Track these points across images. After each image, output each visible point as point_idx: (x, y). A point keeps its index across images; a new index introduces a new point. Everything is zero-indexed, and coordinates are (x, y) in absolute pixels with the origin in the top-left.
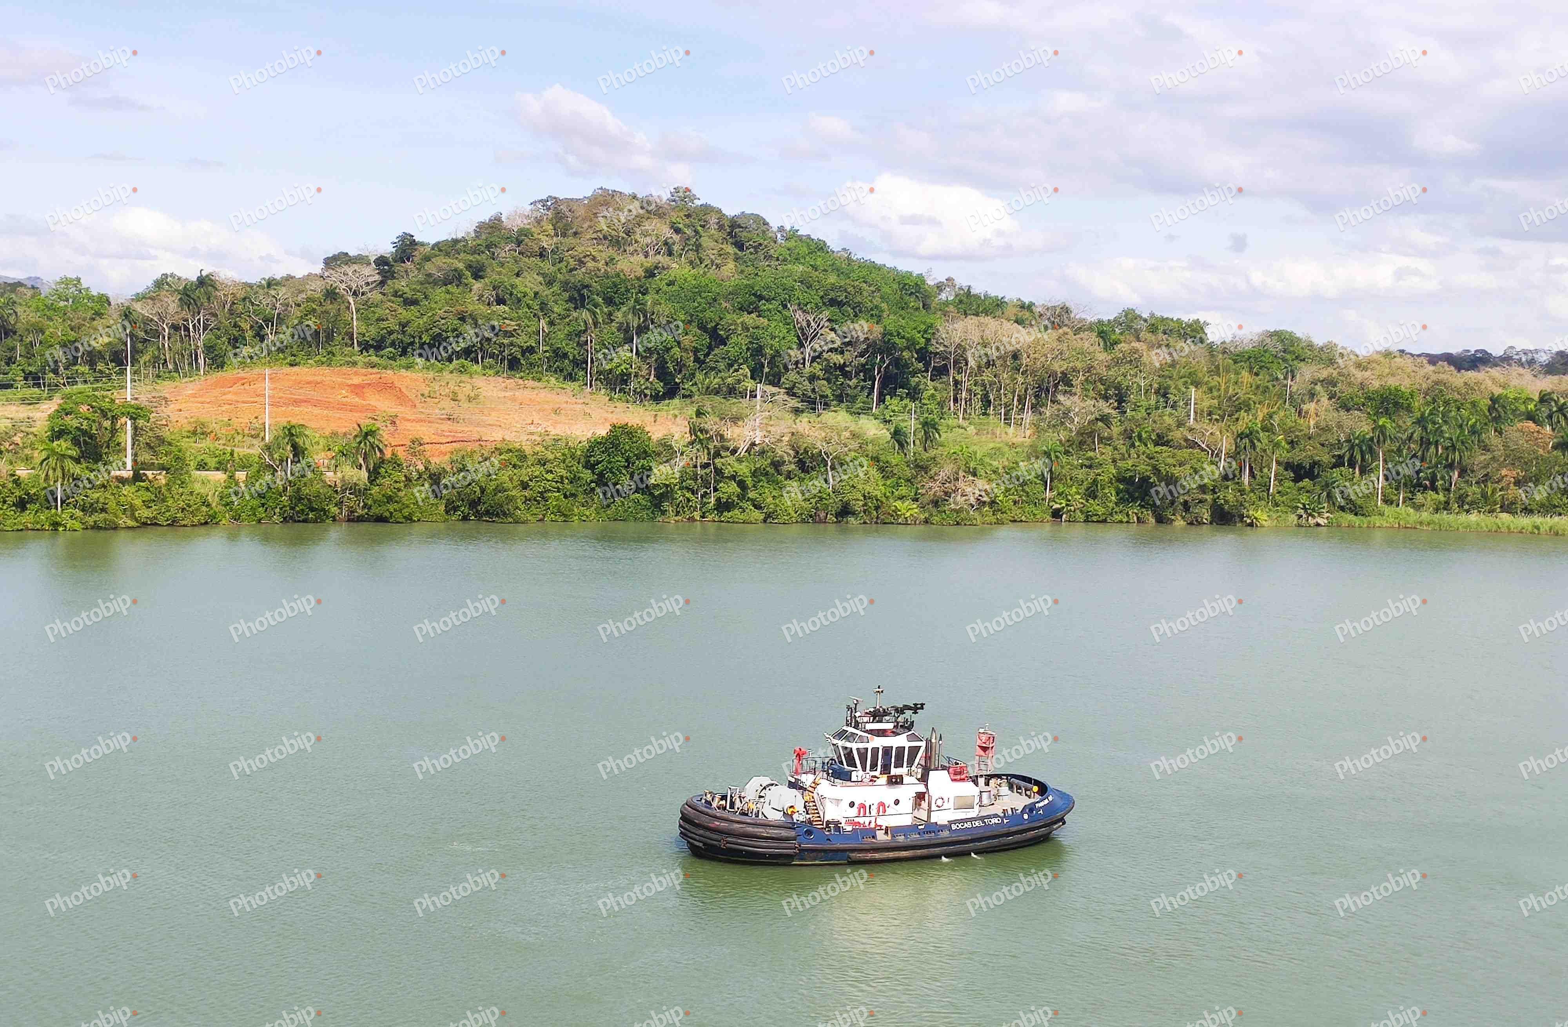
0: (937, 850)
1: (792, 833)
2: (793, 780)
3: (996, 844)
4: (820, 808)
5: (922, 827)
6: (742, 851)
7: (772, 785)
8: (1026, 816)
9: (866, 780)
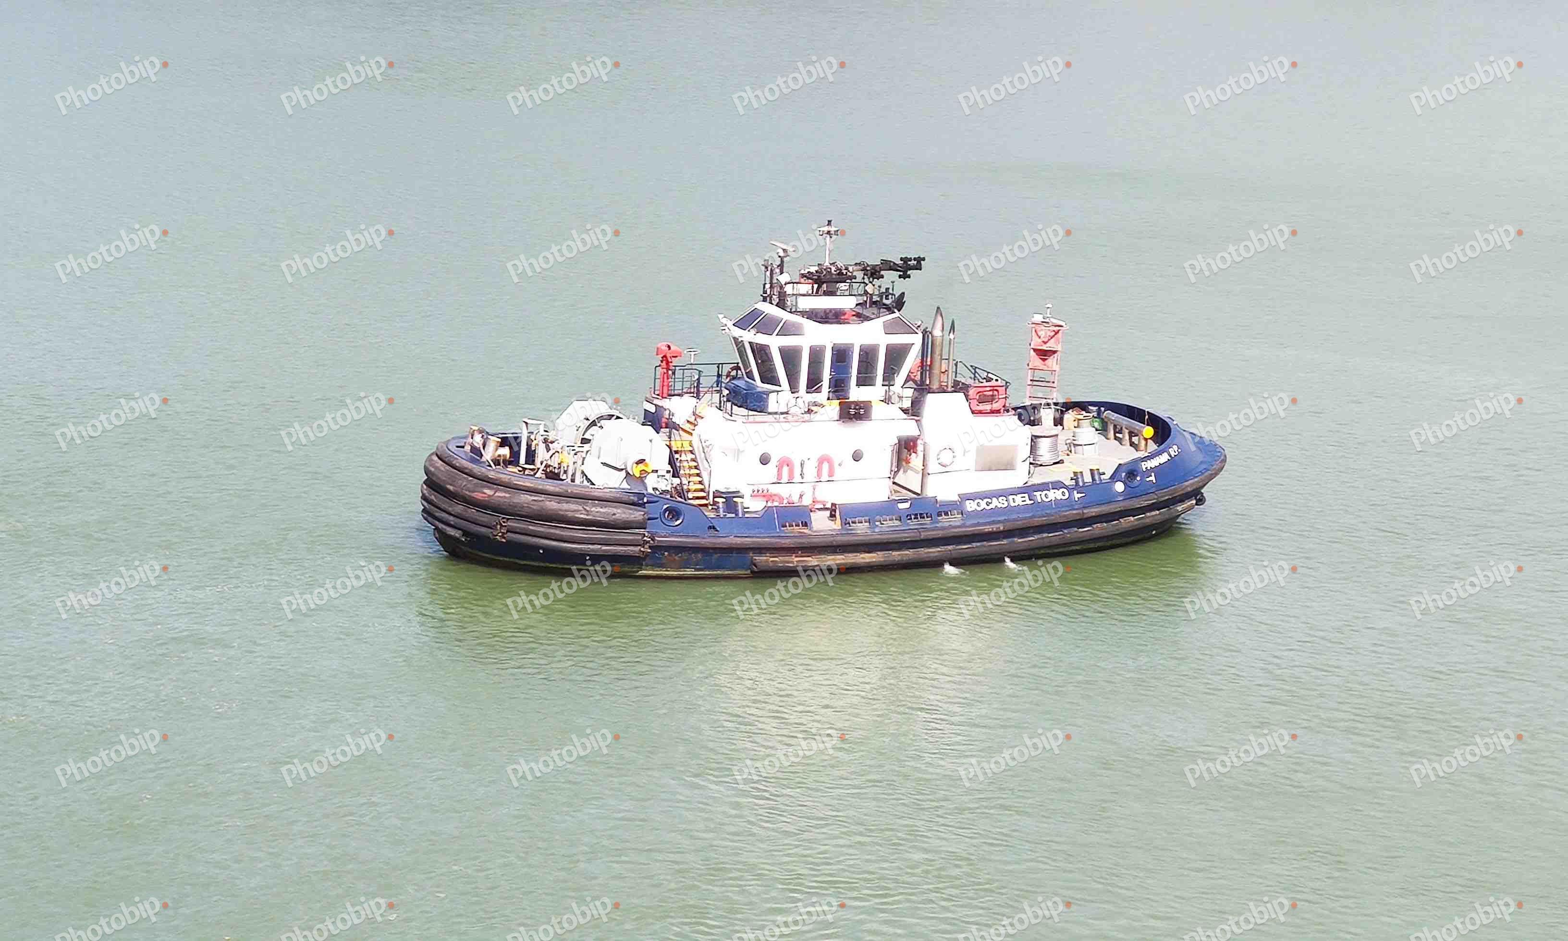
0: (934, 552)
1: (637, 515)
2: (652, 409)
3: (1055, 541)
4: (703, 465)
5: (906, 505)
6: (537, 547)
7: (611, 417)
8: (1119, 487)
9: (797, 411)
